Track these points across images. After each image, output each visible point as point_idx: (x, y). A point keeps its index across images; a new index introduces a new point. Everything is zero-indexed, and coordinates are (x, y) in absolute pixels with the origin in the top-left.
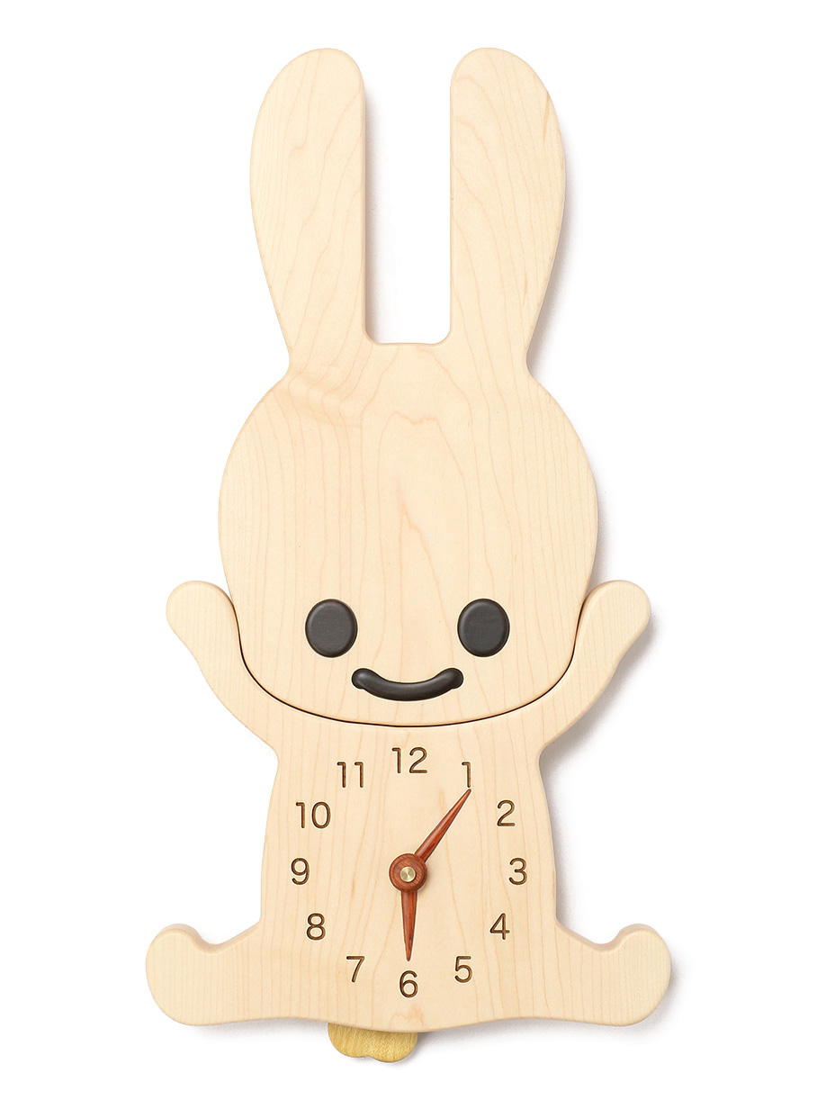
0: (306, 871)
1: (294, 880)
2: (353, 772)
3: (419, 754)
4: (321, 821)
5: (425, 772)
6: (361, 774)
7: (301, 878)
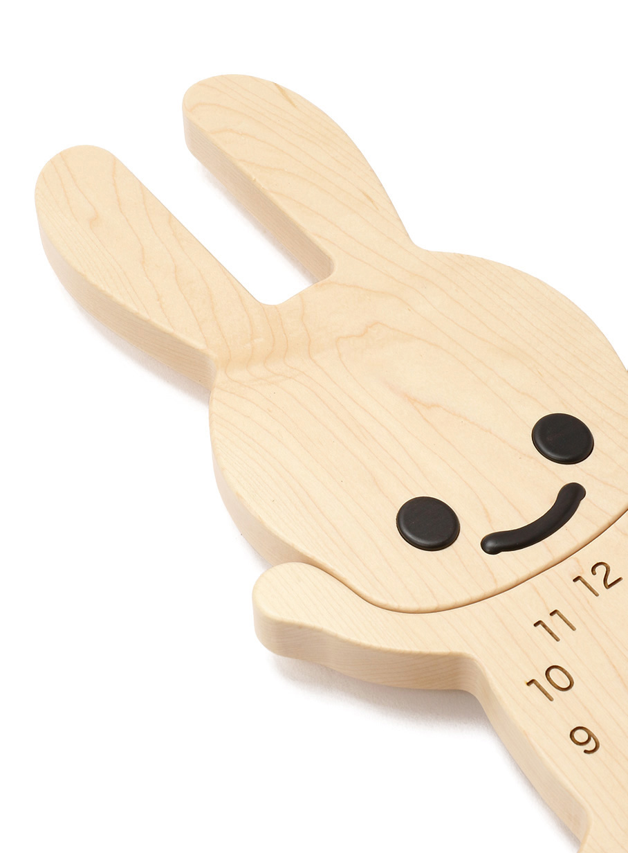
0: (590, 736)
1: (586, 751)
2: (555, 624)
3: (601, 570)
4: (564, 683)
5: (619, 580)
6: (566, 621)
7: (591, 745)
